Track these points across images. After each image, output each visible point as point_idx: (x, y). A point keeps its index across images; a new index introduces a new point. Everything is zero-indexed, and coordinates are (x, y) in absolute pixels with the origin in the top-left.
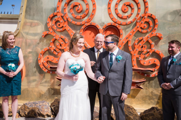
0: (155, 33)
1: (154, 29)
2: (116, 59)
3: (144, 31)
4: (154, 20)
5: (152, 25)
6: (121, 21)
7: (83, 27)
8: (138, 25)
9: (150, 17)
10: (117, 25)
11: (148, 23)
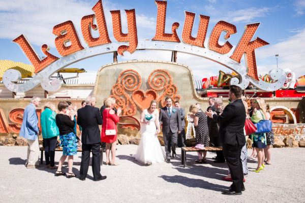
0: (176, 95)
1: (175, 93)
2: (173, 111)
3: (170, 94)
4: (175, 88)
5: (174, 91)
6: (156, 89)
7: (134, 92)
8: (166, 91)
9: (173, 86)
10: (154, 91)
11: (172, 89)
